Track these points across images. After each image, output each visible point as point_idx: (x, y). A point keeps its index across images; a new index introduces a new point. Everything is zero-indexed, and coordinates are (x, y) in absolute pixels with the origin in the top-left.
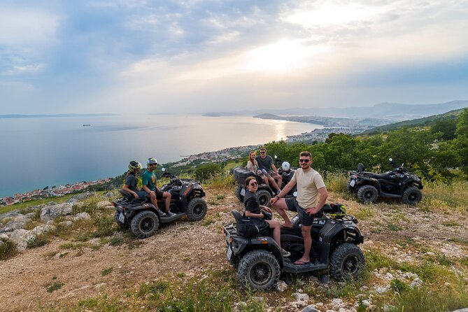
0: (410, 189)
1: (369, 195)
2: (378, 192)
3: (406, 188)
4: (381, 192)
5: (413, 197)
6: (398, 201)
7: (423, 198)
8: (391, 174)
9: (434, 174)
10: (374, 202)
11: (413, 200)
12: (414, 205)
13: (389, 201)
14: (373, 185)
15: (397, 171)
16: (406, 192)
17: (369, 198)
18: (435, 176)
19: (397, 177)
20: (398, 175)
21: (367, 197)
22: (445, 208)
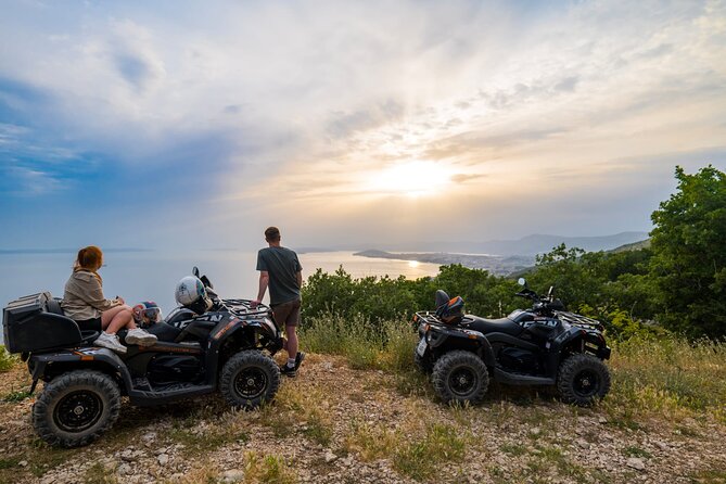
0: (576, 359)
1: (462, 380)
2: (490, 369)
3: (566, 355)
4: (498, 369)
5: (586, 382)
6: (548, 395)
7: (613, 382)
8: (524, 319)
9: (625, 323)
10: (478, 402)
11: (588, 389)
12: (591, 405)
13: (521, 396)
14: (474, 351)
15: (537, 310)
16: (565, 369)
17: (464, 388)
18: (627, 329)
19: (539, 327)
20: (542, 320)
21: (457, 386)
22: (677, 414)
